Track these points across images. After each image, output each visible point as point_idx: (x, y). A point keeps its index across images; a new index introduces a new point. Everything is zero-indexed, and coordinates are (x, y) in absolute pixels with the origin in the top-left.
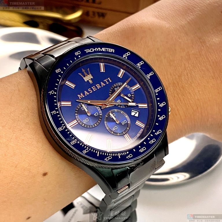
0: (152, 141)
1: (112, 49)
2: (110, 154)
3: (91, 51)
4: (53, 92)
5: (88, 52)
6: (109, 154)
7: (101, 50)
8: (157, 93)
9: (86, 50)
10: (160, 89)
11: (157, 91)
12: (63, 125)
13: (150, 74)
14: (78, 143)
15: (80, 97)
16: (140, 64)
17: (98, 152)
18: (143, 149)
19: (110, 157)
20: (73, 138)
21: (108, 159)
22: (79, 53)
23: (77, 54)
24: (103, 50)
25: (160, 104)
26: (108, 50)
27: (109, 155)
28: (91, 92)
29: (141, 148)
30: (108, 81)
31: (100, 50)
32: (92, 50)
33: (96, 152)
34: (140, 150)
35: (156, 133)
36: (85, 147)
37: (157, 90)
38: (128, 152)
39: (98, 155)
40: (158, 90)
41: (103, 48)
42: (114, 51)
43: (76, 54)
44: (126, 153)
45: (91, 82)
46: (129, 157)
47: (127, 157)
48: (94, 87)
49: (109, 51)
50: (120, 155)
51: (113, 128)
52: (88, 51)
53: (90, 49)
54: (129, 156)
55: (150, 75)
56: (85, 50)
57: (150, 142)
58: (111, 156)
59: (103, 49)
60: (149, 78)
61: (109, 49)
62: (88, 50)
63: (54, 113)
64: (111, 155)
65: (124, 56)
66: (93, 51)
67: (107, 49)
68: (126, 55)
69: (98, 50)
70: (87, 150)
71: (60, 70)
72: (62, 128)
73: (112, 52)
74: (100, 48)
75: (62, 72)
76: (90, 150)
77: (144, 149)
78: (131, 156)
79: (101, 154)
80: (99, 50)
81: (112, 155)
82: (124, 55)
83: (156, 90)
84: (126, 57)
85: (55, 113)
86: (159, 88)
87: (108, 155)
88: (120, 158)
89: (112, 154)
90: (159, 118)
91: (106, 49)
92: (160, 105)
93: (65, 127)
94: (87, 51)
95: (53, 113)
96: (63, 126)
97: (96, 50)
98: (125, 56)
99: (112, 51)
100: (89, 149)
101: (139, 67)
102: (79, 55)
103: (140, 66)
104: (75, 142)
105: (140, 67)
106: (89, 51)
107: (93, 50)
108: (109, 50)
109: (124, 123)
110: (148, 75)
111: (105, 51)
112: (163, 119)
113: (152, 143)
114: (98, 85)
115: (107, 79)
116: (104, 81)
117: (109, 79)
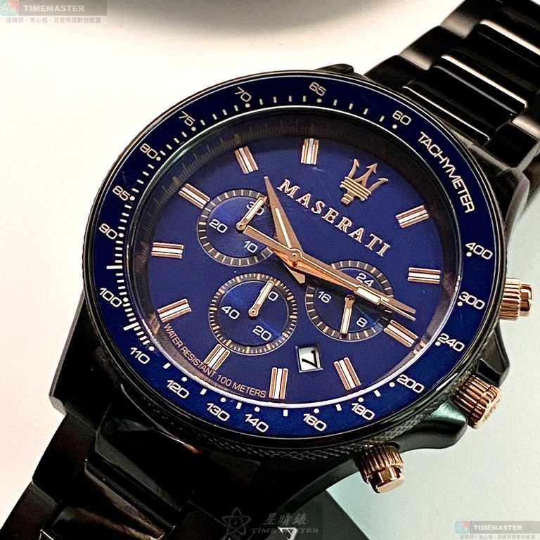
0: (218, 412)
1: (471, 203)
2: (126, 300)
3: (432, 150)
4: (246, 97)
5: (424, 142)
6: (124, 296)
7: (450, 176)
8: (397, 383)
9: (425, 135)
10: (413, 387)
11: (404, 380)
12: (161, 152)
13: (453, 343)
14: (126, 206)
15: (284, 189)
16: (471, 300)
17: (121, 267)
18: (180, 389)
19: (116, 302)
20: (134, 190)
21: (108, 296)
22: (406, 120)
23: (398, 115)
24: (454, 182)
25: (360, 403)
26: (465, 193)
27: (122, 298)
28: (316, 210)
29: (183, 384)
30: (378, 246)
31: (447, 172)
32: (435, 150)
34: (172, 381)
35: (250, 416)
36: (120, 228)
37: (408, 380)
38: (152, 349)
39: (109, 267)
40: (410, 384)
41: (459, 177)
42: (469, 210)
43: (395, 114)
44: (150, 344)
45: (346, 199)
46: (135, 354)
47: (136, 349)
48: (334, 214)
49: (461, 198)
50: (135, 329)
52: (427, 143)
53: (435, 145)
54: (140, 355)
55: (447, 342)
56: (422, 133)
57: (212, 405)
58: (122, 304)
59: (458, 181)
60: (438, 344)
61: (469, 195)
62: (430, 140)
63: (185, 121)
64: (124, 303)
65: (472, 246)
66: (435, 155)
67: (466, 190)
68: (479, 250)
69: (447, 165)
70: (112, 234)
71: (321, 93)
72: (152, 154)
73: (465, 208)
74: (454, 169)
75: (319, 101)
76: (118, 242)
77: (183, 393)
78: (144, 359)
79: (118, 275)
80: (448, 168)
81: (124, 305)
82: (474, 244)
83: (404, 378)
84: (472, 251)
85: (188, 121)
86: (415, 384)
87: (121, 294)
88: (126, 328)
89: (129, 304)
90: (308, 415)
91: (462, 188)
92: (357, 404)
93: (159, 159)
94: (425, 139)
95: (185, 118)
96: (160, 155)
97: (443, 160)
98: (471, 248)
99: (467, 204)
100: (118, 238)
101: (458, 300)
102: (398, 123)
103: (464, 303)
104: (125, 197)
105: (460, 304)
106: (428, 146)
107: (439, 155)
108: (465, 196)
109: (261, 334)
110: (448, 337)
111: (456, 188)
112: (311, 424)
113: (211, 411)
114: (347, 222)
115: (381, 241)
116: (372, 235)
117: (386, 246)
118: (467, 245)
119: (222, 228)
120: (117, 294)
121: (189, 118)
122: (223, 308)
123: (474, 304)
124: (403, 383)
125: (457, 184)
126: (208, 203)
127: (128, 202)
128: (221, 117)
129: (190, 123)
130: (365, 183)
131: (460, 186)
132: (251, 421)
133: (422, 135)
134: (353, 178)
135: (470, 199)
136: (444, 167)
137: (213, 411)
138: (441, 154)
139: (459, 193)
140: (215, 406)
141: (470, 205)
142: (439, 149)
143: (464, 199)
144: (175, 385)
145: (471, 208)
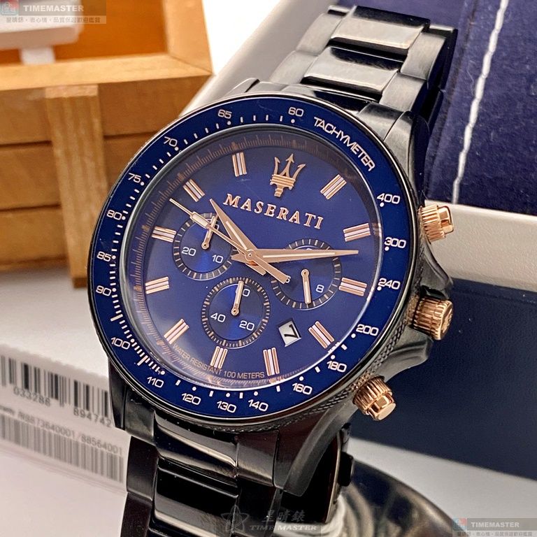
0: (227, 407)
1: (371, 161)
2: (133, 341)
3: (327, 129)
4: (173, 142)
5: (319, 125)
6: (131, 338)
7: (348, 145)
8: (357, 333)
9: (318, 119)
10: (370, 332)
11: (362, 329)
12: (124, 212)
13: (390, 284)
14: (111, 265)
15: (228, 202)
16: (395, 242)
17: (121, 316)
18: (193, 398)
19: (126, 345)
20: (113, 250)
21: (118, 342)
22: (299, 113)
23: (293, 111)
24: (352, 149)
25: (333, 360)
26: (364, 155)
27: (129, 340)
28: (258, 210)
29: (194, 394)
30: (314, 222)
31: (345, 142)
32: (329, 128)
33: (117, 312)
34: (185, 394)
35: (252, 401)
36: (112, 284)
37: (364, 327)
38: (163, 373)
39: (112, 320)
40: (367, 330)
41: (355, 143)
42: (371, 168)
43: (290, 110)
44: (160, 370)
45: (278, 193)
46: (152, 382)
47: (151, 378)
48: (272, 208)
49: (362, 160)
50: (146, 362)
51: (217, 314)
52: (322, 125)
53: (328, 124)
54: (155, 380)
55: (386, 284)
56: (315, 118)
57: (220, 402)
58: (131, 346)
59: (355, 147)
60: (379, 289)
61: (367, 156)
62: (323, 122)
63: (134, 180)
64: (132, 344)
65: (382, 197)
66: (331, 132)
67: (364, 152)
68: (388, 198)
69: (343, 137)
70: (107, 292)
71: (229, 116)
72: (118, 216)
73: (368, 167)
74: (349, 138)
75: (229, 123)
76: (113, 296)
77: (196, 401)
78: (159, 383)
79: (121, 323)
80: (344, 139)
81: (133, 346)
82: (383, 194)
83: (361, 327)
84: (383, 201)
85: (137, 180)
86: (371, 329)
87: (128, 337)
88: (139, 364)
89: (136, 343)
90: (296, 384)
91: (360, 152)
92: (331, 362)
93: (124, 218)
94: (319, 122)
95: (134, 178)
96: (124, 215)
97: (339, 134)
98: (382, 199)
99: (368, 164)
100: (113, 293)
101: (386, 246)
102: (294, 117)
103: (390, 246)
104: (108, 259)
105: (387, 249)
106: (323, 127)
107: (334, 131)
108: (364, 158)
109: (246, 326)
110: (385, 280)
111: (356, 153)
112: (300, 391)
113: (221, 408)
114: (284, 211)
115: (315, 216)
116: (307, 214)
117: (320, 219)
118: (378, 198)
119: (192, 252)
120: (124, 339)
121: (136, 176)
122: (212, 317)
123: (398, 245)
124: (361, 332)
125: (355, 150)
126: (176, 236)
127: (112, 262)
128: (160, 166)
129: (138, 180)
130: (288, 174)
131: (358, 150)
132: (253, 405)
133: (316, 120)
134: (278, 173)
135: (369, 158)
136: (341, 140)
137: (223, 407)
138: (336, 130)
139: (359, 156)
140: (224, 403)
141: (371, 163)
142: (333, 127)
143: (364, 160)
144: (189, 397)
145: (372, 165)
